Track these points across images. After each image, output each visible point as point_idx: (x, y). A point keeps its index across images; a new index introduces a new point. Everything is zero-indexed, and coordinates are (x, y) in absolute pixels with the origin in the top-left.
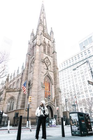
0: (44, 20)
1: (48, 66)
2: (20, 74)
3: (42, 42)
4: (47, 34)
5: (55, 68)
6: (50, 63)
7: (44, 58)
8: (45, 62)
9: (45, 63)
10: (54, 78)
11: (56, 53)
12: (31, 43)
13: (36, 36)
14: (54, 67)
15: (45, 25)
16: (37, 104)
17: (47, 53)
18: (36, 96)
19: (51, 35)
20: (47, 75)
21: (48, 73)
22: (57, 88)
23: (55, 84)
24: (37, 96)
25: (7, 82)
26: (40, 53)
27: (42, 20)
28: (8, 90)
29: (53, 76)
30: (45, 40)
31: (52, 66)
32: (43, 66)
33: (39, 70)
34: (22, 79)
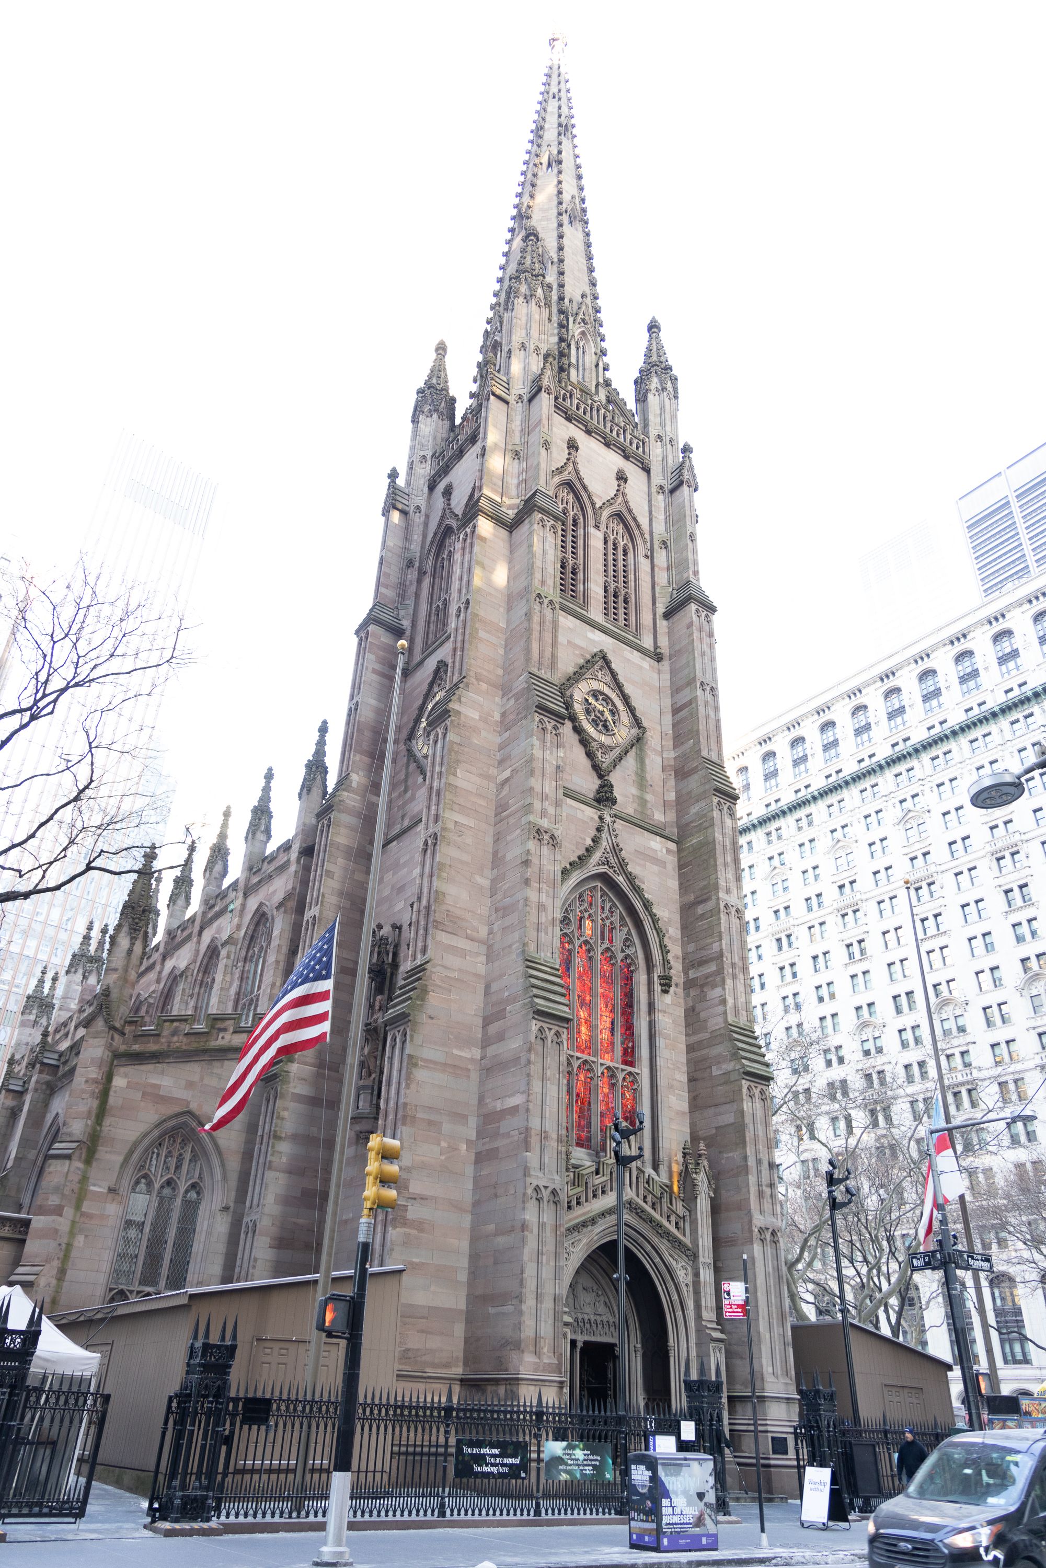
0: (573, 236)
1: (605, 760)
2: (286, 847)
3: (547, 484)
4: (602, 396)
5: (693, 783)
6: (637, 722)
7: (567, 663)
8: (579, 708)
9: (578, 730)
10: (686, 910)
11: (712, 609)
12: (420, 499)
13: (475, 413)
14: (681, 771)
15: (575, 288)
16: (467, 1221)
17: (596, 613)
18: (462, 1118)
19: (641, 398)
20: (593, 866)
21: (616, 850)
22: (716, 1023)
23: (689, 985)
24: (473, 1122)
25: (124, 942)
26: (520, 609)
27: (550, 242)
28: (137, 1037)
29: (674, 884)
30: (582, 456)
31: (654, 764)
32: (551, 758)
33: (501, 808)
34: (300, 909)
